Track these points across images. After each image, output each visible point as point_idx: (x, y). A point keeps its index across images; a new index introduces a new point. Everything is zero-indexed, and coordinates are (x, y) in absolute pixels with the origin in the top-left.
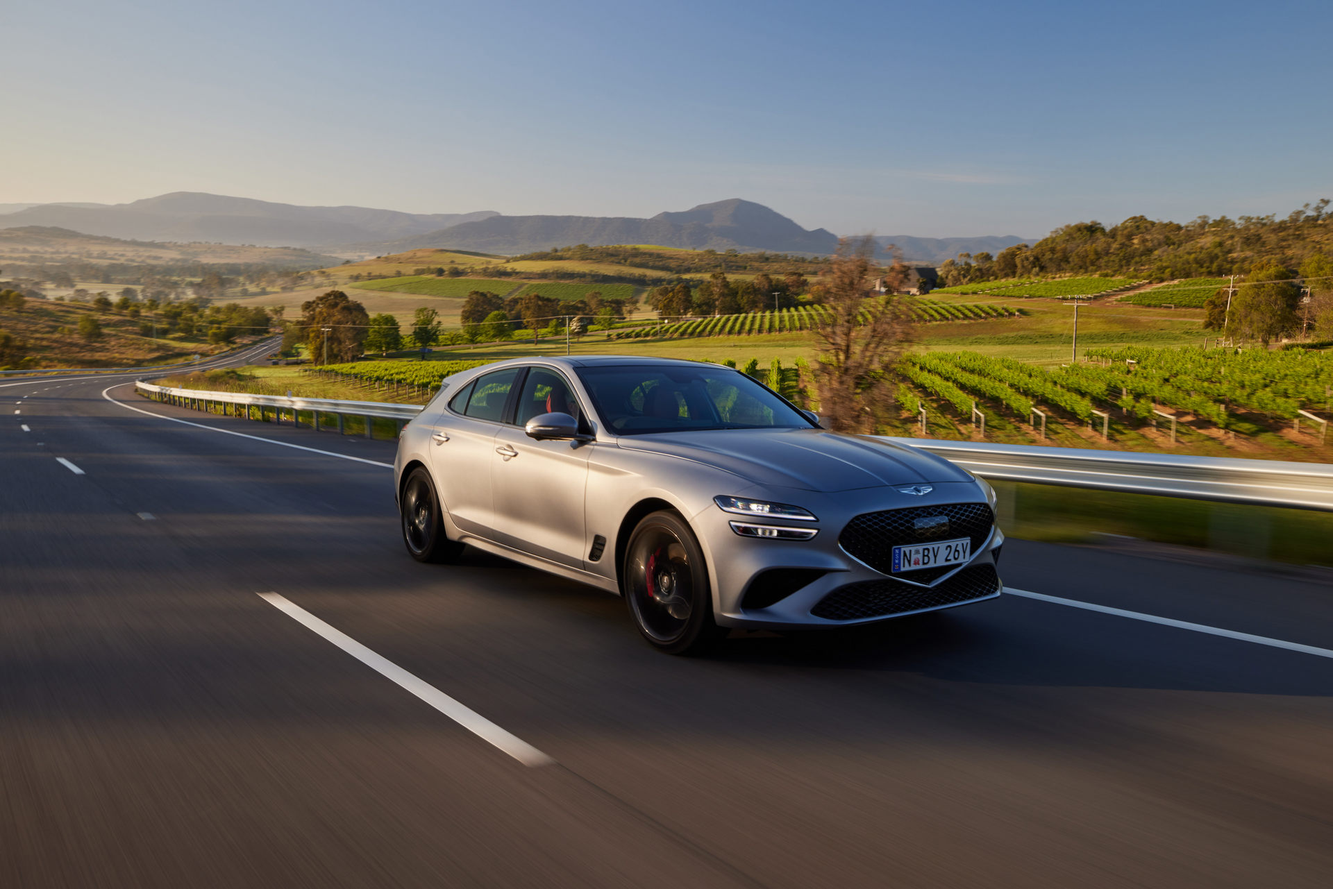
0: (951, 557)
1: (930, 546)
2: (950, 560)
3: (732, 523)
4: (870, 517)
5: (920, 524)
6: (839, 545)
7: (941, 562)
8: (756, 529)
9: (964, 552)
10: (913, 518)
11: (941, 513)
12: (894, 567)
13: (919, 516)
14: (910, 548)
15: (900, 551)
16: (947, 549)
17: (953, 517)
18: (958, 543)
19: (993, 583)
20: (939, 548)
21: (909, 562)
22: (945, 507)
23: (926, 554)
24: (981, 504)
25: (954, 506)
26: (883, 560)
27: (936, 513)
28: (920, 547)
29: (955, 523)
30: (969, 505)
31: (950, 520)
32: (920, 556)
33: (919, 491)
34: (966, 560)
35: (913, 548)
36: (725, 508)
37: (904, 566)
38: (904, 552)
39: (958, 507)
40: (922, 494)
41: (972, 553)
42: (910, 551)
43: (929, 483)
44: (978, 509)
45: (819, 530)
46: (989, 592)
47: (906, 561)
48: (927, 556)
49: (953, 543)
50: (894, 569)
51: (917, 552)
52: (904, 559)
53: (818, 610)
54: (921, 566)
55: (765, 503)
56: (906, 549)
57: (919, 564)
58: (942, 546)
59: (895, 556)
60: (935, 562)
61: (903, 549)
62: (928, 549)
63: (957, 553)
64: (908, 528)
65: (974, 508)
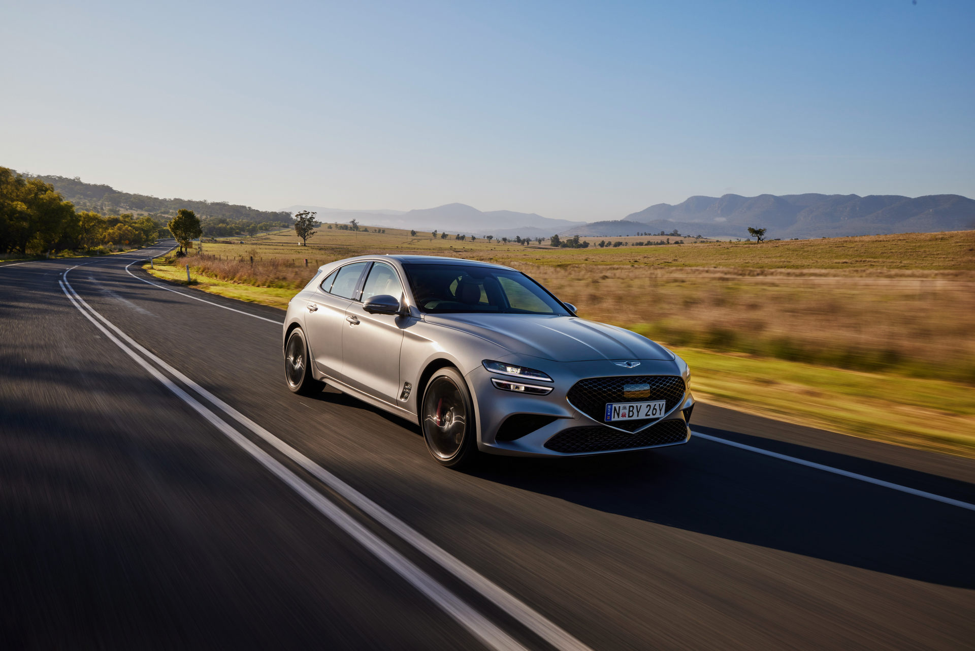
0: (650, 413)
1: (634, 405)
2: (649, 415)
3: (493, 380)
4: (591, 382)
5: (628, 389)
6: (567, 399)
7: (642, 416)
8: (510, 385)
9: (660, 410)
10: (624, 384)
11: (645, 382)
12: (607, 417)
13: (628, 382)
14: (620, 405)
15: (612, 407)
16: (647, 407)
17: (654, 385)
18: (655, 403)
19: (682, 433)
20: (641, 406)
21: (618, 415)
22: (648, 377)
23: (631, 410)
24: (676, 377)
25: (655, 377)
26: (599, 412)
27: (641, 382)
28: (627, 405)
29: (654, 389)
30: (667, 377)
31: (651, 387)
32: (627, 411)
33: (630, 365)
34: (661, 415)
35: (622, 405)
36: (489, 369)
37: (614, 418)
38: (615, 407)
39: (659, 378)
40: (632, 367)
41: (666, 411)
42: (619, 407)
43: (639, 360)
44: (674, 381)
45: (553, 388)
46: (679, 440)
47: (616, 413)
48: (632, 411)
49: (652, 404)
50: (606, 419)
51: (625, 408)
52: (614, 413)
53: (549, 445)
54: (627, 418)
55: (516, 367)
56: (616, 405)
57: (625, 417)
58: (644, 405)
59: (607, 410)
60: (638, 416)
61: (614, 406)
62: (633, 407)
63: (654, 411)
64: (619, 391)
65: (670, 379)
